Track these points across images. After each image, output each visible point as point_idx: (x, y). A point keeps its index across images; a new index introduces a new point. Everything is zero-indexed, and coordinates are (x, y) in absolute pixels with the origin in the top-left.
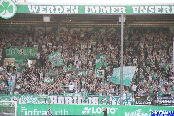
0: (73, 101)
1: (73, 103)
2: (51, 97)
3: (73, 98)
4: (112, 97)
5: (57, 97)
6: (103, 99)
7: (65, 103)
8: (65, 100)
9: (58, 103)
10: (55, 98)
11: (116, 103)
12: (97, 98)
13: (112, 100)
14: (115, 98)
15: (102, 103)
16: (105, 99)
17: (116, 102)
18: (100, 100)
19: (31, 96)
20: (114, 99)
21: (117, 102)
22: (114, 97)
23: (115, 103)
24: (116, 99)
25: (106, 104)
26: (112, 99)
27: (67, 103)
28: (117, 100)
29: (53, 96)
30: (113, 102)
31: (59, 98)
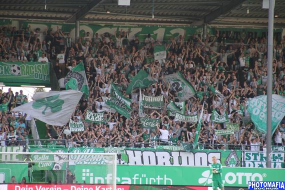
0: (171, 160)
1: (172, 164)
2: (130, 153)
3: (171, 155)
4: (245, 153)
5: (142, 152)
6: (229, 156)
7: (157, 163)
8: (156, 157)
9: (143, 163)
10: (138, 153)
11: (254, 165)
12: (218, 156)
13: (246, 159)
14: (251, 156)
15: (226, 164)
16: (233, 157)
17: (253, 162)
18: (223, 160)
19: (92, 150)
20: (250, 158)
21: (255, 163)
22: (250, 154)
23: (252, 164)
24: (253, 158)
25: (234, 165)
26: (246, 157)
27: (160, 163)
28: (255, 159)
29: (133, 151)
30: (247, 163)
31: (146, 154)
